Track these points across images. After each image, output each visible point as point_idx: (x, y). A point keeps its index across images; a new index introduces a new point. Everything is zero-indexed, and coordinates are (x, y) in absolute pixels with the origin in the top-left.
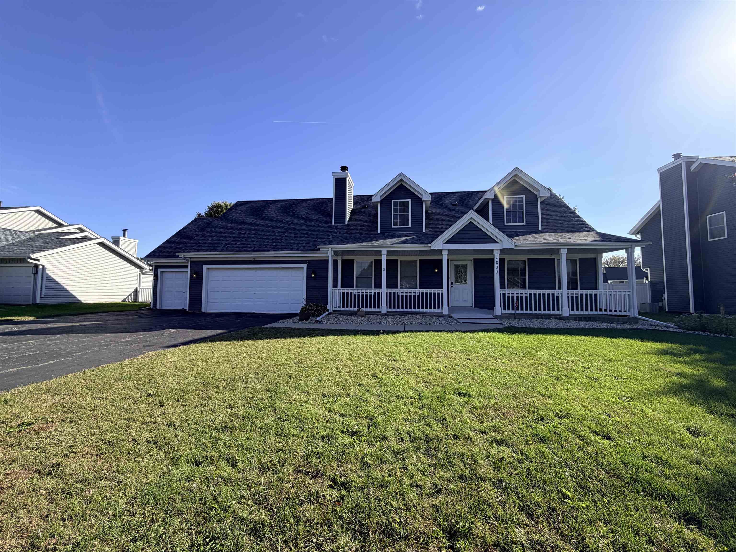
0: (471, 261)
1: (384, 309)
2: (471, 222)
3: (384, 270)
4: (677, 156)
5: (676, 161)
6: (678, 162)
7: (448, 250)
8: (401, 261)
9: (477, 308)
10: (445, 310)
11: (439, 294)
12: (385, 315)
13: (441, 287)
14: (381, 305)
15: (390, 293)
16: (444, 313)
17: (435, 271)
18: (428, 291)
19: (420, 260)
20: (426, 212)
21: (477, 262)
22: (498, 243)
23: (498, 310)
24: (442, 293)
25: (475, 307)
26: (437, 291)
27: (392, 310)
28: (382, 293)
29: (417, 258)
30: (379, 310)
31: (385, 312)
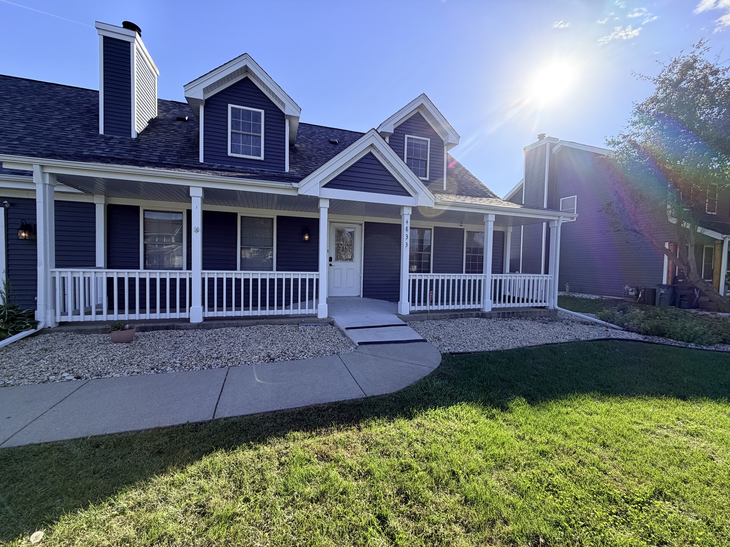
0: (361, 225)
1: (196, 312)
2: (370, 153)
3: (197, 231)
4: (541, 137)
5: (540, 141)
6: (543, 142)
7: (330, 200)
8: (241, 217)
9: (366, 299)
10: (322, 311)
11: (311, 280)
12: (198, 326)
13: (316, 268)
14: (190, 305)
15: (211, 280)
16: (320, 317)
17: (303, 238)
18: (292, 275)
19: (278, 217)
20: (291, 145)
21: (370, 228)
22: (410, 195)
23: (405, 306)
24: (317, 280)
25: (364, 296)
26: (307, 275)
27: (215, 313)
28: (190, 279)
29: (273, 214)
30: (184, 315)
31: (200, 320)
